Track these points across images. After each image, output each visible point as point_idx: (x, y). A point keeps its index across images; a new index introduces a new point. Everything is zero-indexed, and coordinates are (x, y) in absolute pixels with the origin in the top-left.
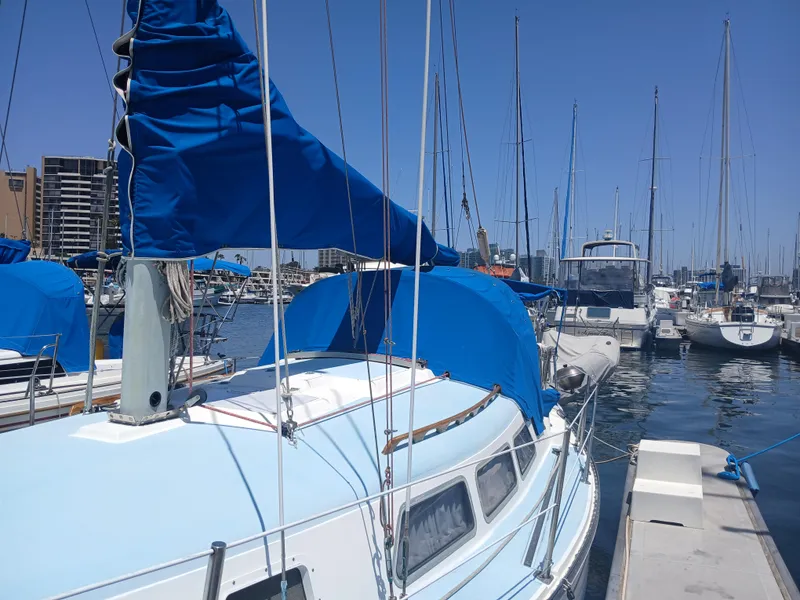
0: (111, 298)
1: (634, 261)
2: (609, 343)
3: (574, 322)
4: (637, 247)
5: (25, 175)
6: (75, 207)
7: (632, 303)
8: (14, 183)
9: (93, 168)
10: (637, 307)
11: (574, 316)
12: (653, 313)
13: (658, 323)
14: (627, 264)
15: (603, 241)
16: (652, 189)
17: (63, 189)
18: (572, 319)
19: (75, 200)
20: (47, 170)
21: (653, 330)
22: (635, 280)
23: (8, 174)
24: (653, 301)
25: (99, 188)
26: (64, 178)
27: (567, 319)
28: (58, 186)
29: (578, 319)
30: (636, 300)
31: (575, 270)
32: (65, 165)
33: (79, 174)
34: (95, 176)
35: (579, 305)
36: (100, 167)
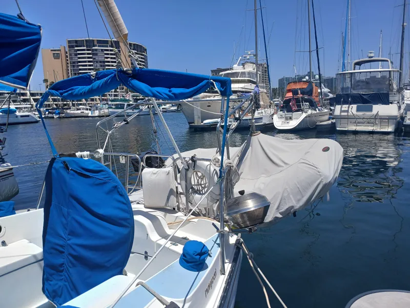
0: (100, 112)
1: (390, 71)
2: (326, 149)
3: (348, 115)
4: (392, 62)
5: (60, 50)
6: (86, 66)
7: (388, 100)
8: (56, 55)
9: (92, 44)
10: (391, 103)
11: (347, 111)
12: (403, 107)
13: (406, 114)
14: (385, 74)
15: (368, 59)
16: (403, 25)
17: (79, 56)
18: (346, 114)
19: (85, 62)
20: (70, 47)
21: (403, 118)
22: (390, 85)
23: (52, 50)
24: (403, 99)
25: (96, 54)
26: (79, 50)
27: (343, 114)
28: (76, 55)
29: (350, 113)
30: (391, 99)
31: (348, 80)
32: (78, 43)
33: (85, 48)
34: (93, 48)
35: (351, 104)
36: (96, 43)
